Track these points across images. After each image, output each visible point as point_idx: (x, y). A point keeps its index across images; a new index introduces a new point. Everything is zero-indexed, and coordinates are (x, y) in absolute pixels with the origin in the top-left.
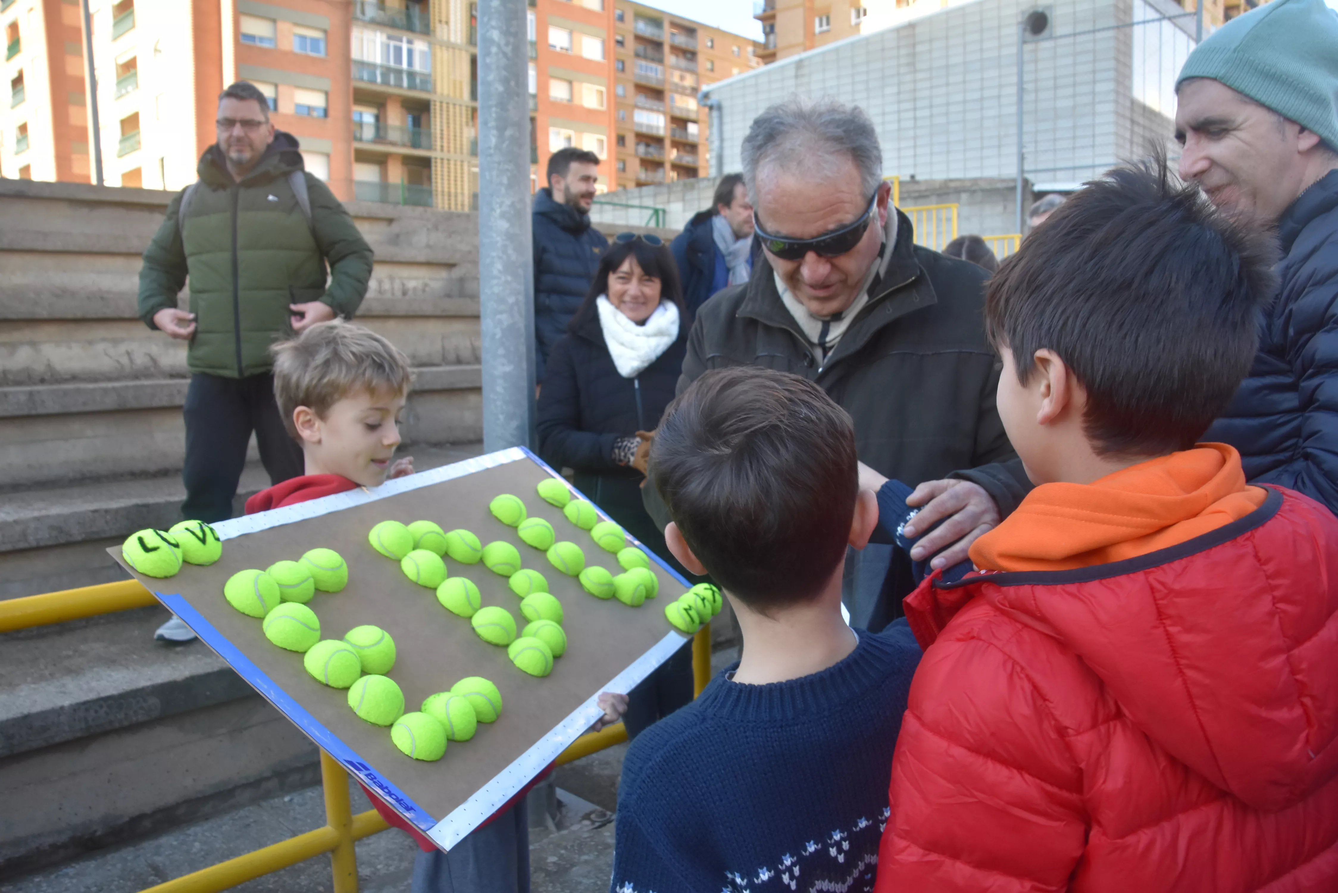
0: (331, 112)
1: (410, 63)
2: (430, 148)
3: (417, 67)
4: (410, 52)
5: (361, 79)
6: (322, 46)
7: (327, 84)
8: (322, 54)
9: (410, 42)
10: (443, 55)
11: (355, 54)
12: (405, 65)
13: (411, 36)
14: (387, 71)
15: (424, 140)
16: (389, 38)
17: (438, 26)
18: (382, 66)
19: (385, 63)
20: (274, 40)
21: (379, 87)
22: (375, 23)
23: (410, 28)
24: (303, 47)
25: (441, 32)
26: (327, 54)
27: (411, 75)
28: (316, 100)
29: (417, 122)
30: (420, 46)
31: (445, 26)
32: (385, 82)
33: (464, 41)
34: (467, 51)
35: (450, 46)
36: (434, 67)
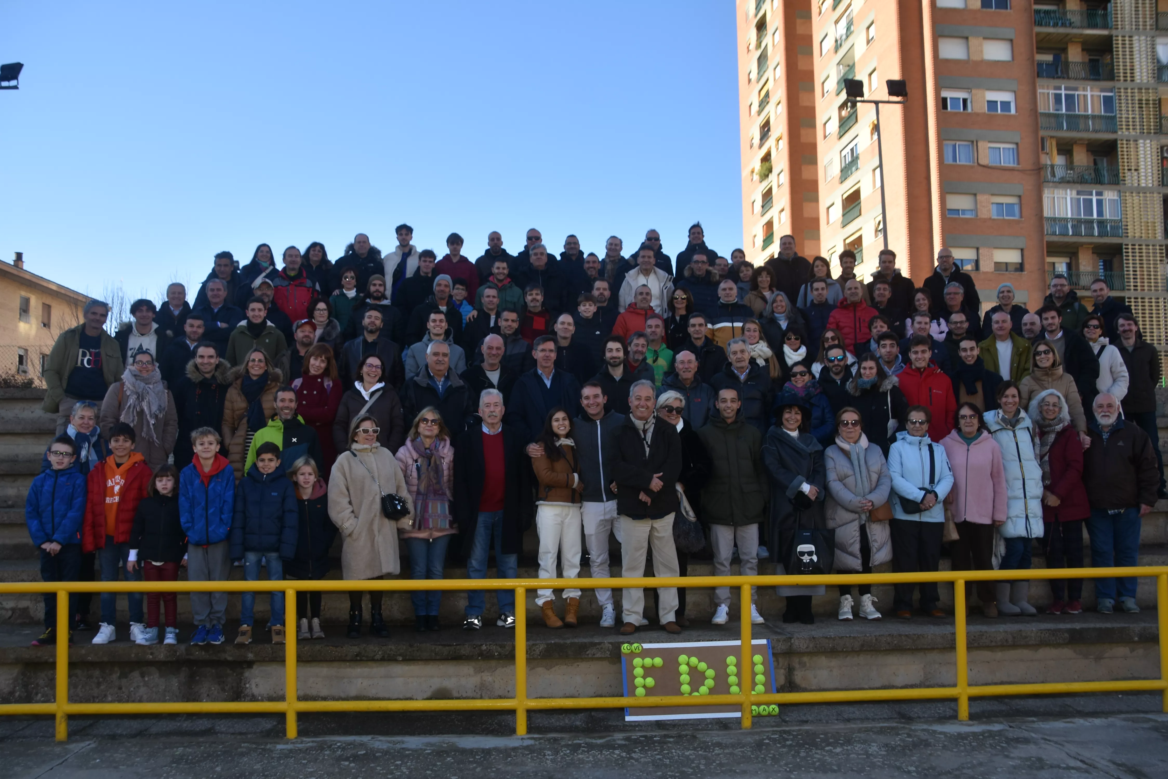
0: (1027, 266)
1: (1100, 213)
2: (1123, 289)
3: (1107, 215)
4: (1100, 203)
5: (1054, 234)
6: (1017, 209)
7: (1021, 242)
8: (1017, 218)
9: (1099, 194)
10: (1134, 200)
11: (1047, 213)
12: (1095, 216)
13: (1099, 188)
14: (1077, 223)
15: (1117, 283)
16: (1078, 193)
17: (1127, 174)
18: (1072, 219)
19: (1075, 217)
20: (976, 210)
21: (1070, 238)
22: (1064, 182)
23: (1098, 181)
24: (1000, 212)
25: (1131, 179)
26: (1021, 217)
27: (1102, 223)
28: (1012, 257)
29: (1108, 266)
30: (1110, 195)
31: (1136, 173)
32: (1077, 233)
33: (1156, 183)
34: (1159, 193)
35: (1140, 190)
36: (1125, 213)
